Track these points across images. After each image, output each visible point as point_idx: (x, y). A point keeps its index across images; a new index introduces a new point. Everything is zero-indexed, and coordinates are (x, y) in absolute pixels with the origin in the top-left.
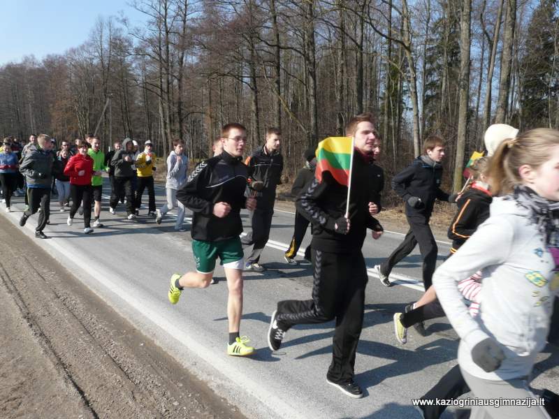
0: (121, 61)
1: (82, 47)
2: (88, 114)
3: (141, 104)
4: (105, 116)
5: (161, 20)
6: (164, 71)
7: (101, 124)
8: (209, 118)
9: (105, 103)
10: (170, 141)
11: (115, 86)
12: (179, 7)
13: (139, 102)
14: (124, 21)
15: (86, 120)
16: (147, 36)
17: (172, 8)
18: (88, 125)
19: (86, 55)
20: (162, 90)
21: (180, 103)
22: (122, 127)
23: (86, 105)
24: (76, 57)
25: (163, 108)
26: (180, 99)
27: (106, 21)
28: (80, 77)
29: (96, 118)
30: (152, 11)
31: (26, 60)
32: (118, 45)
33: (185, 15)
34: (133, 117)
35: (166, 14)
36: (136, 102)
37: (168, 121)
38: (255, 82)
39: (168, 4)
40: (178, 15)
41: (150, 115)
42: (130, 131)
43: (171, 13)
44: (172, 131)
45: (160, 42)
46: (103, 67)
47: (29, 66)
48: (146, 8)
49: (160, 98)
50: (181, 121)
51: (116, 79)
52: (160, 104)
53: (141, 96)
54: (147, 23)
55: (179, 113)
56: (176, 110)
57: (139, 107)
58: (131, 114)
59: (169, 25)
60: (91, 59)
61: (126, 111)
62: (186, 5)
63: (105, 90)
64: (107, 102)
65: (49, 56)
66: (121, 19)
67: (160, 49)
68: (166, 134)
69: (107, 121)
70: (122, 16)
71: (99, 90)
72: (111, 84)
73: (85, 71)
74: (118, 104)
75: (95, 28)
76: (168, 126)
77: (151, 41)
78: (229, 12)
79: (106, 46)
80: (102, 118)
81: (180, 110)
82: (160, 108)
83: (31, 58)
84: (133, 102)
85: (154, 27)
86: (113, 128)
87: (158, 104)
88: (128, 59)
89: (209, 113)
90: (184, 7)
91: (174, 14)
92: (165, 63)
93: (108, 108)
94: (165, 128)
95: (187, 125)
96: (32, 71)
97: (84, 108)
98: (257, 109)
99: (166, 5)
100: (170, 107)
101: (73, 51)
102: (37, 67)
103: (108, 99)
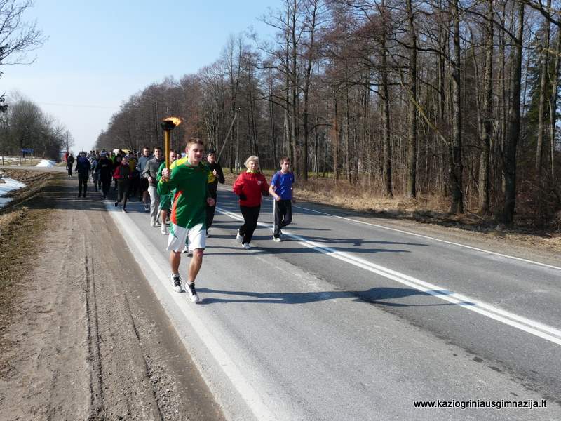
0: (250, 77)
1: (214, 65)
2: (217, 129)
3: (267, 119)
4: (233, 130)
5: (289, 32)
6: (290, 83)
7: (229, 138)
8: (335, 131)
9: (233, 117)
10: (295, 153)
11: (243, 101)
12: (308, 18)
13: (264, 117)
14: (254, 36)
15: (215, 134)
16: (275, 49)
17: (301, 19)
18: (217, 139)
19: (217, 72)
20: (288, 103)
21: (306, 115)
22: (248, 141)
23: (216, 120)
24: (209, 75)
25: (289, 121)
26: (306, 111)
27: (236, 37)
28: (212, 94)
29: (225, 131)
30: (280, 24)
31: (167, 80)
32: (247, 60)
33: (313, 26)
34: (260, 131)
35: (294, 26)
36: (263, 116)
37: (293, 134)
38: (386, 90)
39: (297, 15)
40: (306, 25)
41: (275, 129)
42: (256, 145)
43: (299, 24)
44: (297, 143)
45: (287, 55)
46: (232, 82)
47: (169, 86)
48: (275, 22)
49: (286, 111)
50: (307, 133)
51: (244, 93)
52: (286, 117)
53: (267, 110)
54: (275, 36)
55: (305, 125)
56: (301, 122)
57: (265, 122)
58: (257, 128)
59: (297, 37)
60: (222, 76)
61: (253, 124)
62: (314, 16)
63: (234, 105)
64: (236, 116)
65: (186, 76)
66: (250, 34)
67: (287, 62)
68: (291, 147)
69: (234, 134)
70: (251, 31)
71: (228, 104)
72: (239, 100)
73: (216, 87)
74: (245, 118)
75: (226, 46)
76: (293, 139)
77: (279, 55)
78: (360, 17)
79: (236, 62)
80: (230, 131)
81: (306, 122)
82: (286, 121)
83: (170, 78)
84: (259, 117)
85: (282, 40)
86: (240, 142)
87: (283, 118)
88: (257, 74)
89: (334, 125)
90: (312, 18)
91: (302, 25)
92: (292, 76)
93: (235, 123)
94: (291, 141)
95: (312, 139)
96: (170, 91)
97: (214, 123)
98: (388, 119)
99: (294, 17)
100: (295, 119)
101: (206, 69)
102: (175, 86)
103: (236, 114)
